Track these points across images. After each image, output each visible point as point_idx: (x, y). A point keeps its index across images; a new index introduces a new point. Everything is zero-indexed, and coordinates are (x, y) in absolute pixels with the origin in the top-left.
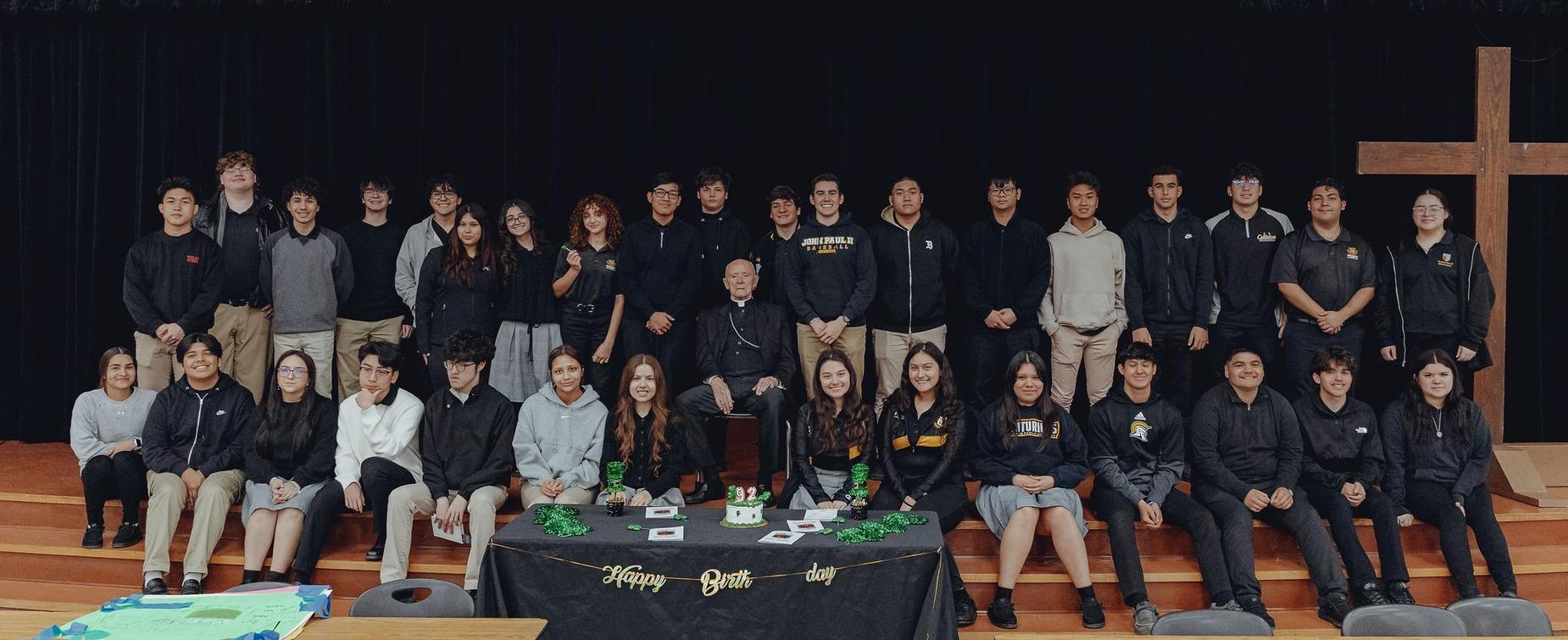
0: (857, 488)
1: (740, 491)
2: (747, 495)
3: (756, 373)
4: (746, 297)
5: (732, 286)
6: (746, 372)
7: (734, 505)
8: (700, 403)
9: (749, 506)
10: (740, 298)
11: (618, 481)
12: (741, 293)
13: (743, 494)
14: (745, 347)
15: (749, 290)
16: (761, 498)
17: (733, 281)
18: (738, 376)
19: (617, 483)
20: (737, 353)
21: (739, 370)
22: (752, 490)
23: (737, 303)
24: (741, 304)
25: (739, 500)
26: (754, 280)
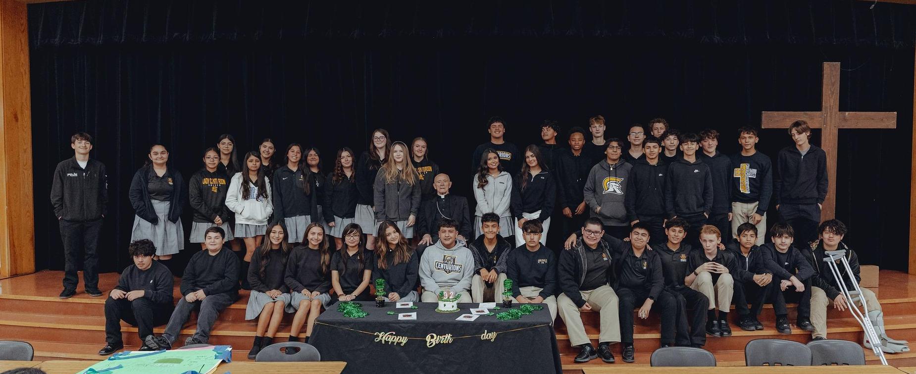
4: (445, 193)
5: (438, 187)
9: (450, 301)
10: (443, 194)
12: (443, 191)
14: (444, 220)
15: (447, 189)
17: (439, 184)
23: (440, 197)
24: (443, 197)
25: (445, 298)
26: (449, 184)
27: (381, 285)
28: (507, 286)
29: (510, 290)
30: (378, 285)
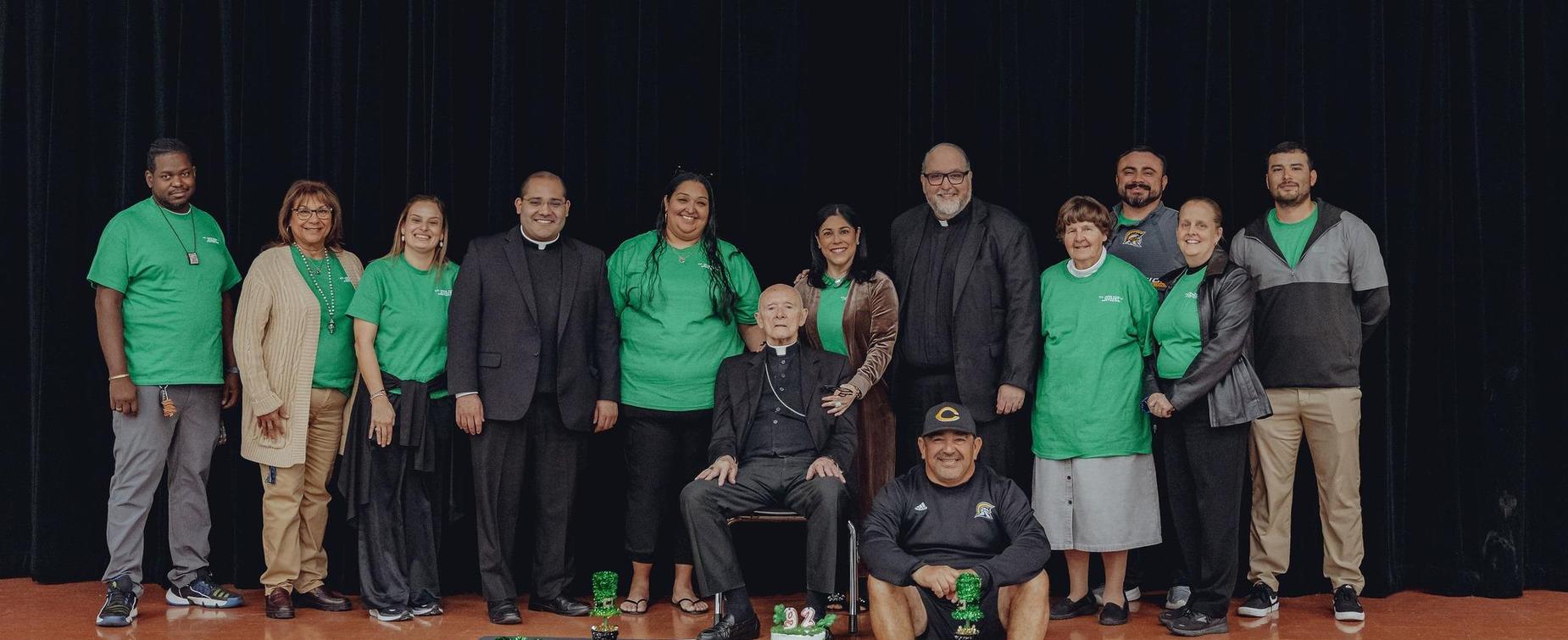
0: (964, 608)
1: (791, 613)
2: (801, 619)
3: (801, 451)
4: (789, 338)
5: (766, 322)
6: (790, 449)
7: (783, 632)
8: (720, 496)
9: (805, 634)
10: (780, 342)
11: (609, 600)
12: (781, 333)
13: (794, 618)
14: (786, 415)
15: (793, 329)
16: (821, 622)
17: (770, 314)
18: (775, 455)
19: (608, 603)
20: (775, 422)
21: (778, 446)
22: (809, 612)
23: (774, 350)
24: (781, 351)
25: (789, 627)
26: (800, 315)
27: (607, 587)
28: (966, 592)
29: (975, 602)
30: (600, 588)
